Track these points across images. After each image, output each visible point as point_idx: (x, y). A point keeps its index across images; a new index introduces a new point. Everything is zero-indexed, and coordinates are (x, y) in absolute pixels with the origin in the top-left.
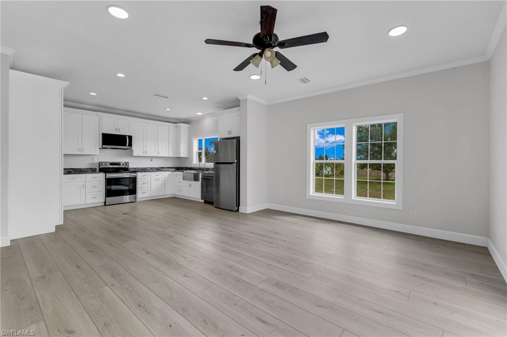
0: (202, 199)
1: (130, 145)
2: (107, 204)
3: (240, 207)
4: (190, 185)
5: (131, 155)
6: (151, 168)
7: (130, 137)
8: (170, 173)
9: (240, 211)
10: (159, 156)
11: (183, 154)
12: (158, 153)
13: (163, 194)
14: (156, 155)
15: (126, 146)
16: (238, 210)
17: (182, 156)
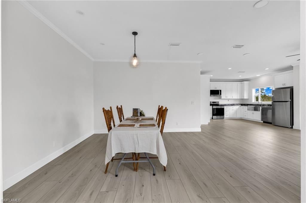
0: (262, 120)
1: (221, 94)
2: (213, 118)
3: (293, 126)
4: (253, 113)
5: (220, 98)
6: (228, 104)
7: (221, 91)
8: (239, 107)
9: (293, 128)
10: (233, 98)
11: (246, 97)
12: (232, 97)
13: (236, 117)
14: (231, 98)
15: (219, 94)
16: (292, 128)
17: (245, 98)
